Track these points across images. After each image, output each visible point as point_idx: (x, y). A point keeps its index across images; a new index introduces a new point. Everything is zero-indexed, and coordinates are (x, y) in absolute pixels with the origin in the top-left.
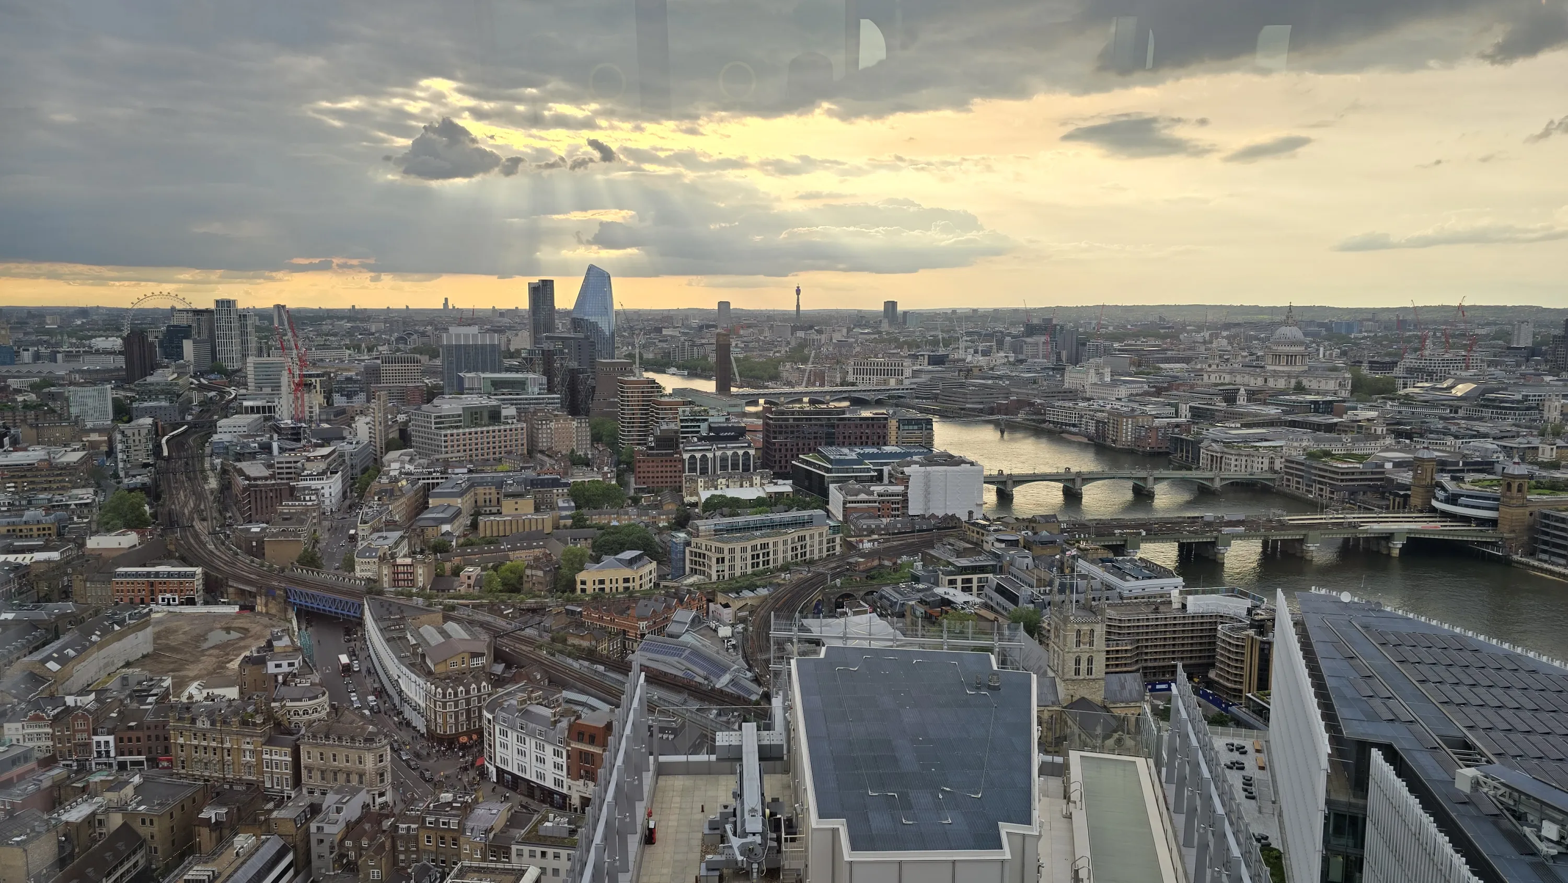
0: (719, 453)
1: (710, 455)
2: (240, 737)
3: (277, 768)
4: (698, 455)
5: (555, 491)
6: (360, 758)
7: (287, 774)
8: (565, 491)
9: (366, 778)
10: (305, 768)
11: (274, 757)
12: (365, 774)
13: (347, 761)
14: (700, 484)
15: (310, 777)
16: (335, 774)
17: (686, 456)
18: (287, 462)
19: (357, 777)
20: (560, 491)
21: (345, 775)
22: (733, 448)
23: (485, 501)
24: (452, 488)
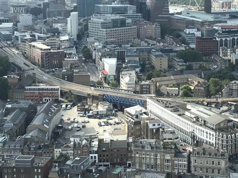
0: (231, 38)
2: (164, 154)
3: (180, 167)
4: (224, 39)
5: (171, 54)
6: (219, 162)
7: (185, 169)
8: (175, 54)
9: (221, 171)
10: (194, 166)
11: (179, 162)
12: (221, 169)
13: (213, 164)
15: (195, 171)
16: (207, 169)
18: (51, 43)
19: (217, 171)
20: (173, 54)
21: (212, 170)
23: (143, 59)
24: (134, 53)
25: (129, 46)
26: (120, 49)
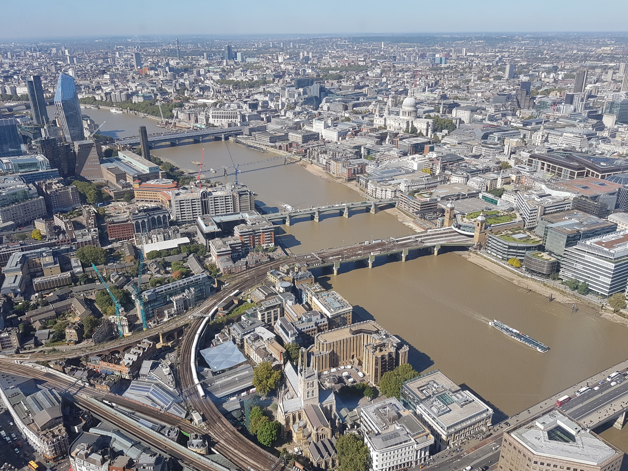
0: (150, 218)
1: (146, 220)
4: (140, 221)
5: (69, 254)
8: (74, 253)
14: (143, 239)
17: (134, 222)
20: (72, 254)
22: (158, 214)
23: (33, 264)
24: (16, 266)
25: (19, 245)
26: (7, 251)
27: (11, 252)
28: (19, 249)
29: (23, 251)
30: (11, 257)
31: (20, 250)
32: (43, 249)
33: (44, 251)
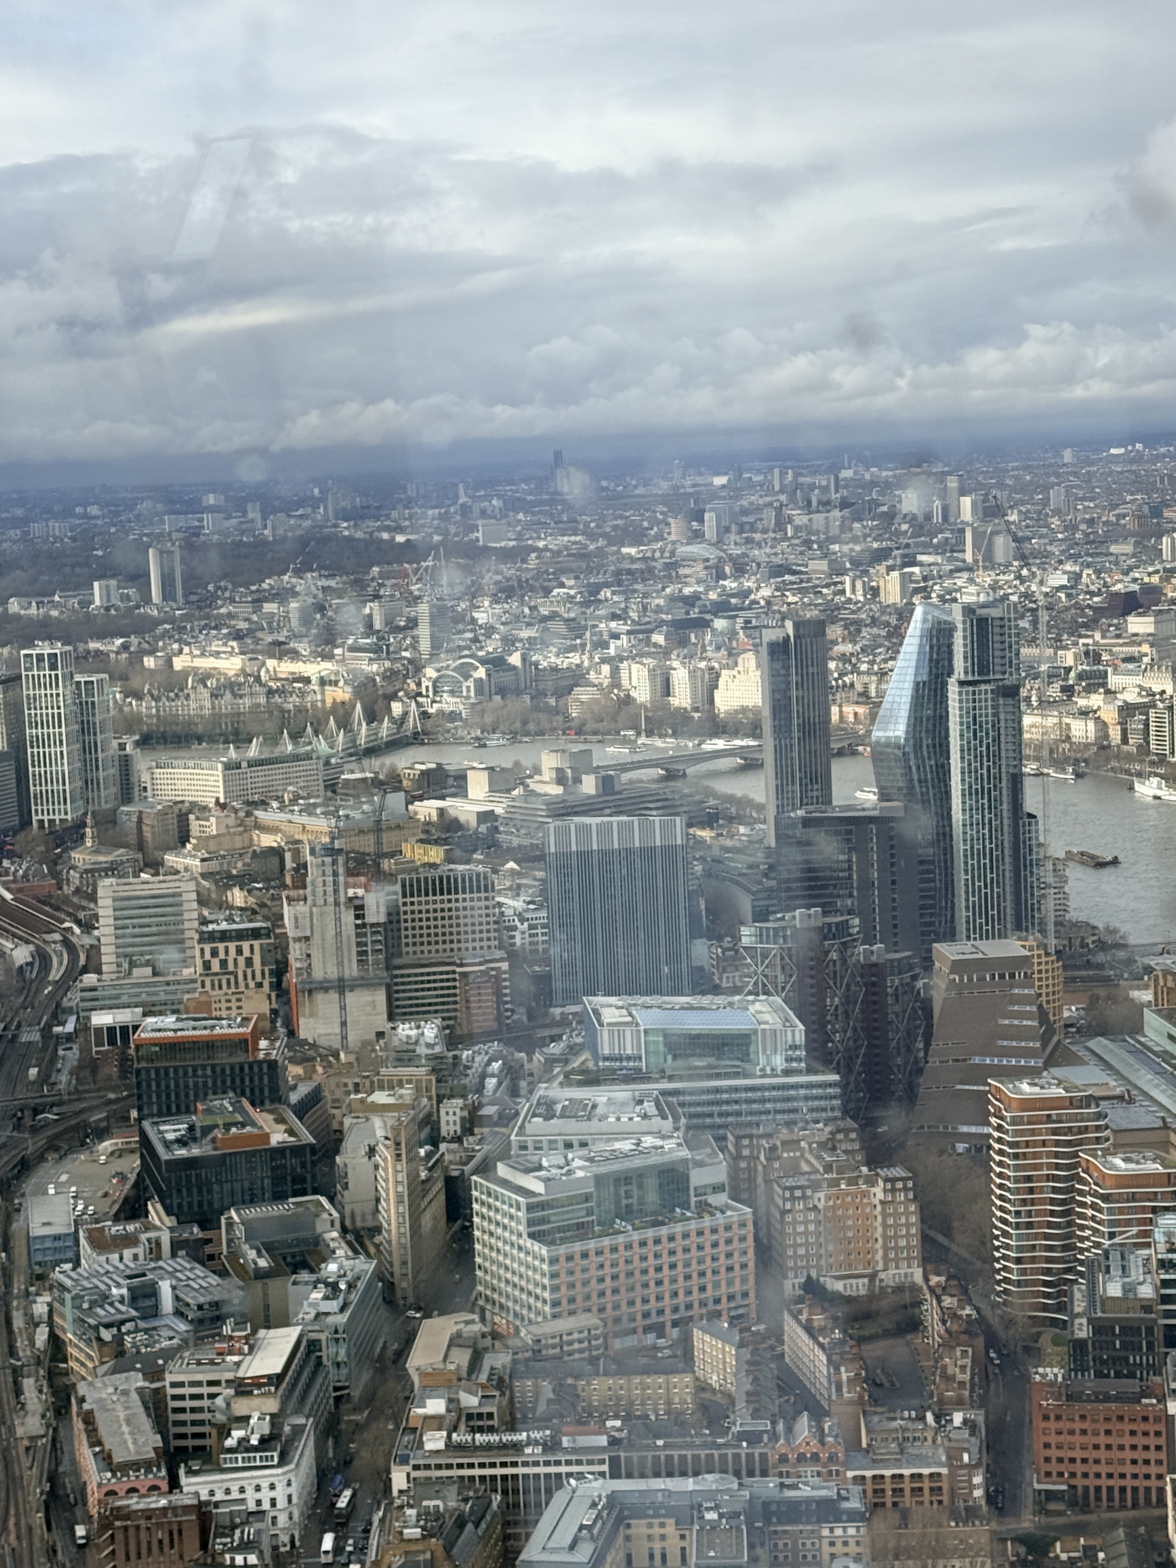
5: (826, 1532)
20: (839, 1532)
24: (572, 1547)
26: (547, 1463)
27: (563, 1469)
28: (602, 1462)
29: (615, 1474)
30: (559, 1498)
31: (605, 1468)
32: (710, 1481)
33: (711, 1494)
